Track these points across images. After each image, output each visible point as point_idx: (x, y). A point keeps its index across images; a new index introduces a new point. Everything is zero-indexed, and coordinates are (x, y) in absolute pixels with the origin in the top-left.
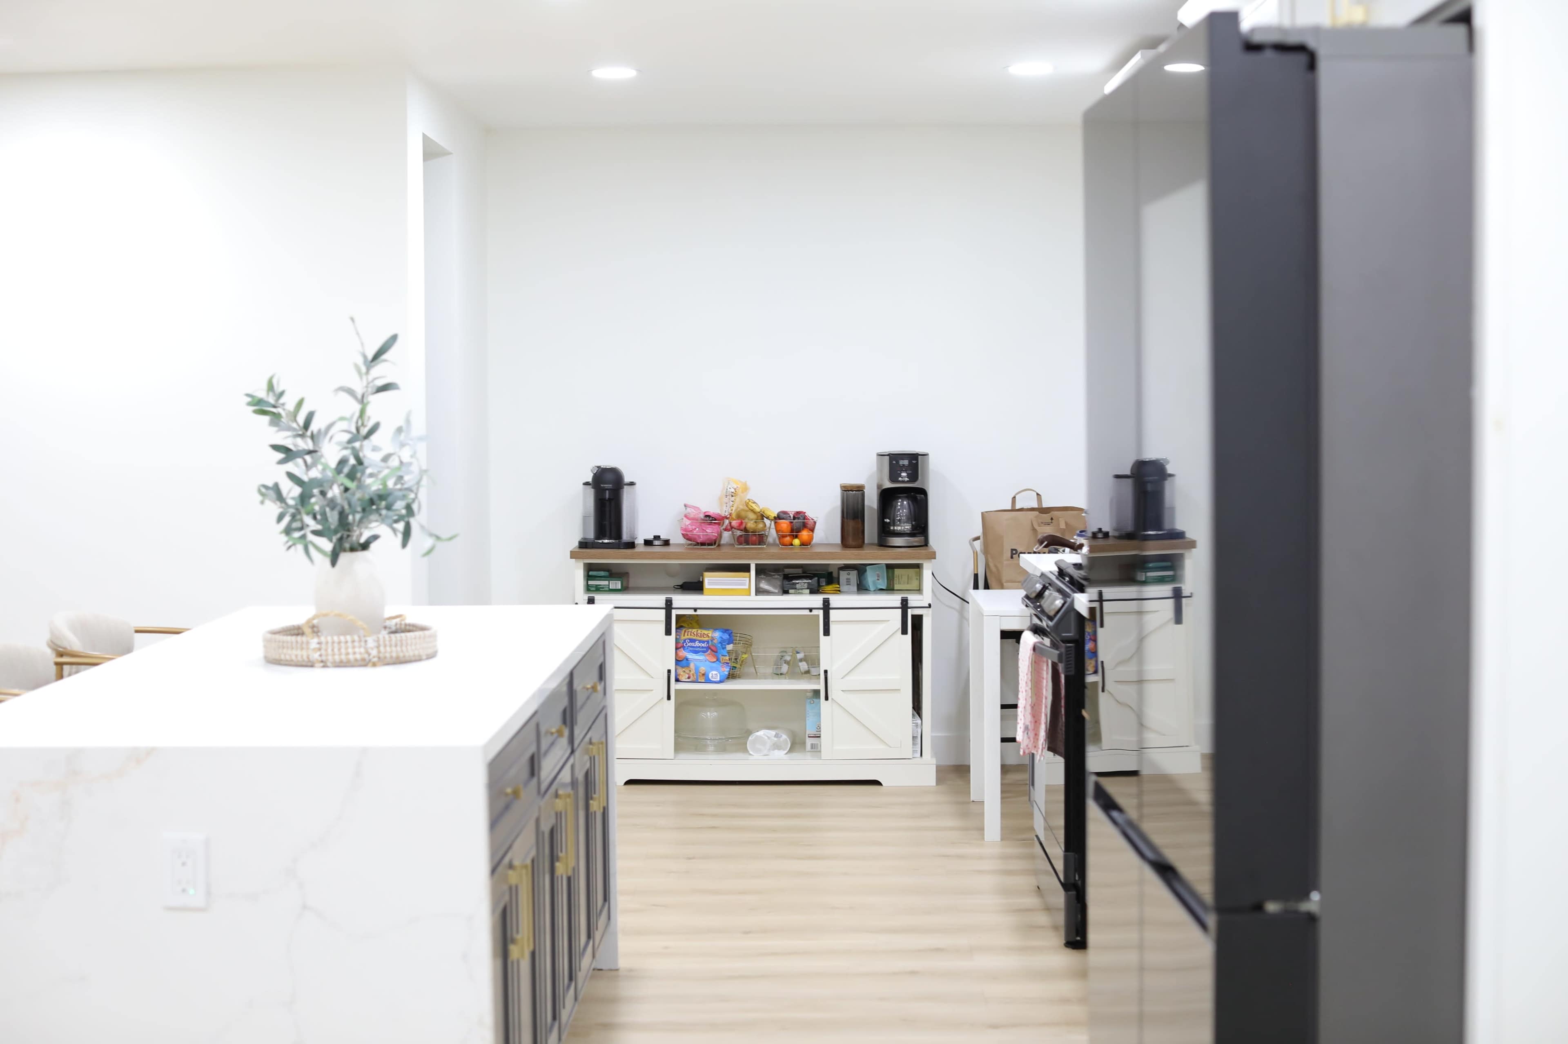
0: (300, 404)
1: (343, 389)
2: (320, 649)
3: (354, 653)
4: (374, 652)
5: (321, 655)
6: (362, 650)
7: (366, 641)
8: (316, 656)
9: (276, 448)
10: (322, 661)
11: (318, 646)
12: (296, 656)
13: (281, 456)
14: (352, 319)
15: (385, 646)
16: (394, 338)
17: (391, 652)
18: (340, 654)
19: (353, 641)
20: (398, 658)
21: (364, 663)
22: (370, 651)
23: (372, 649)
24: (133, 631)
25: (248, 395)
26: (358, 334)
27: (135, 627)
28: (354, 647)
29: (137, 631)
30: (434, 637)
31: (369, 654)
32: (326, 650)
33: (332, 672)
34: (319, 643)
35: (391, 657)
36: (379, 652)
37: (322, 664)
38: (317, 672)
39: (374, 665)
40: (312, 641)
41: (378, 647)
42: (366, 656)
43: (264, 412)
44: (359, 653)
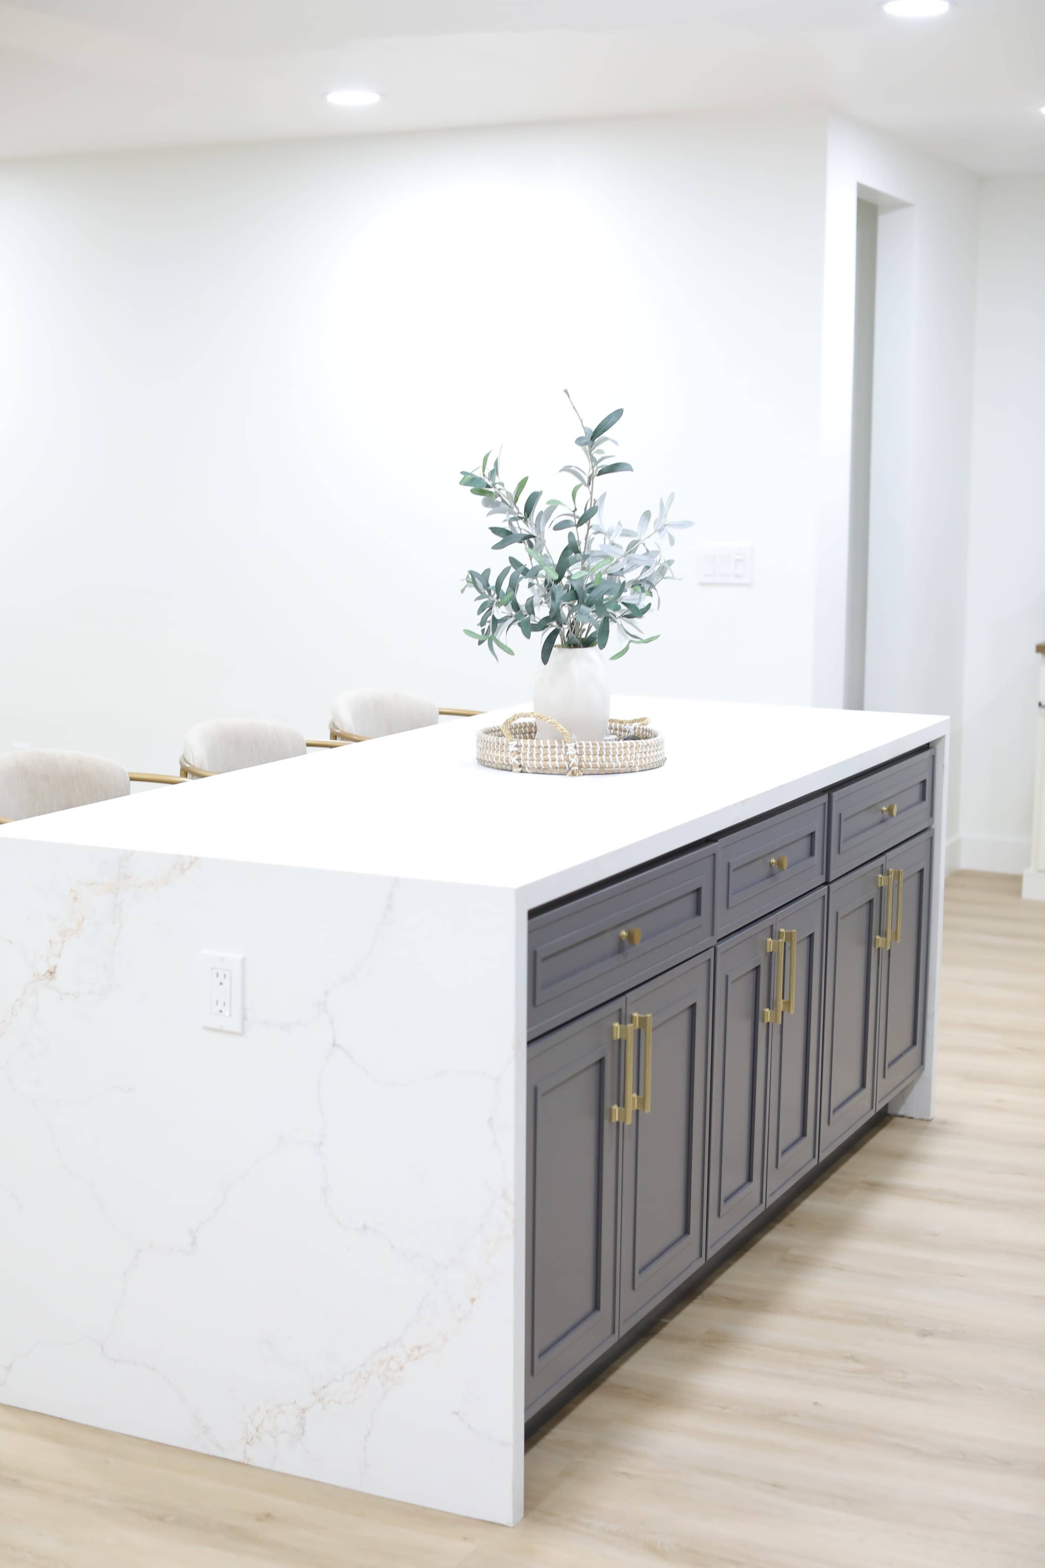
0: (522, 485)
1: (567, 469)
2: (519, 753)
3: (554, 760)
4: (574, 760)
5: (519, 760)
6: (562, 757)
7: (567, 748)
8: (513, 760)
9: (495, 530)
10: (520, 766)
11: (516, 749)
12: (497, 758)
13: (499, 539)
14: (566, 391)
15: (588, 755)
16: (619, 413)
17: (595, 761)
18: (539, 760)
19: (553, 747)
20: (602, 767)
21: (563, 771)
22: (570, 758)
23: (573, 757)
24: (438, 713)
25: (462, 473)
26: (574, 408)
27: (439, 709)
28: (553, 754)
29: (441, 713)
30: (658, 746)
31: (569, 762)
32: (525, 754)
33: (530, 778)
34: (517, 746)
35: (595, 767)
36: (580, 761)
37: (520, 769)
38: (515, 777)
39: (573, 774)
40: (510, 743)
41: (580, 755)
42: (566, 763)
43: (481, 492)
44: (559, 760)
